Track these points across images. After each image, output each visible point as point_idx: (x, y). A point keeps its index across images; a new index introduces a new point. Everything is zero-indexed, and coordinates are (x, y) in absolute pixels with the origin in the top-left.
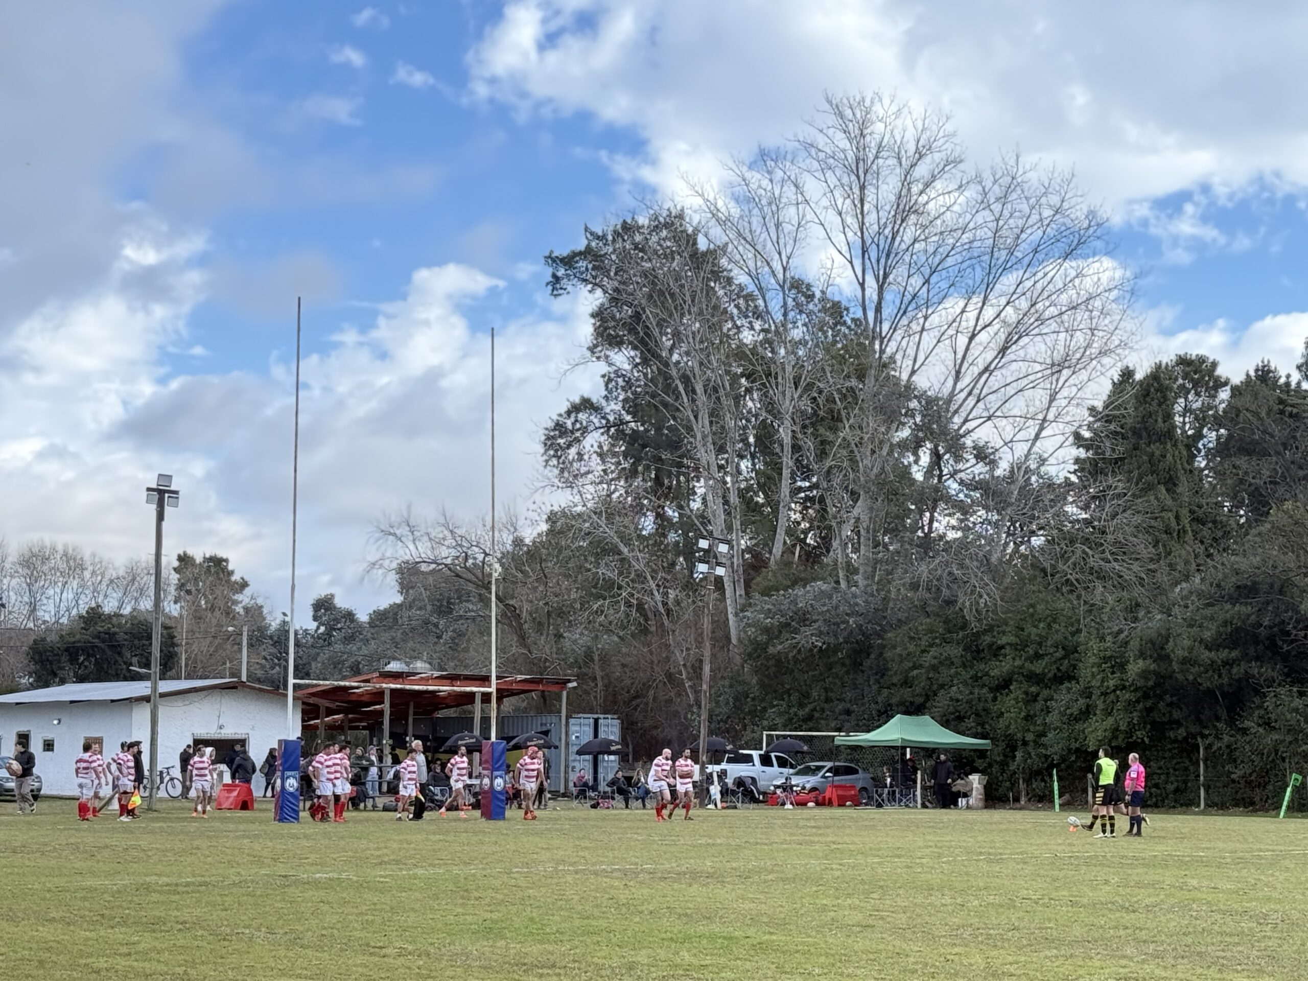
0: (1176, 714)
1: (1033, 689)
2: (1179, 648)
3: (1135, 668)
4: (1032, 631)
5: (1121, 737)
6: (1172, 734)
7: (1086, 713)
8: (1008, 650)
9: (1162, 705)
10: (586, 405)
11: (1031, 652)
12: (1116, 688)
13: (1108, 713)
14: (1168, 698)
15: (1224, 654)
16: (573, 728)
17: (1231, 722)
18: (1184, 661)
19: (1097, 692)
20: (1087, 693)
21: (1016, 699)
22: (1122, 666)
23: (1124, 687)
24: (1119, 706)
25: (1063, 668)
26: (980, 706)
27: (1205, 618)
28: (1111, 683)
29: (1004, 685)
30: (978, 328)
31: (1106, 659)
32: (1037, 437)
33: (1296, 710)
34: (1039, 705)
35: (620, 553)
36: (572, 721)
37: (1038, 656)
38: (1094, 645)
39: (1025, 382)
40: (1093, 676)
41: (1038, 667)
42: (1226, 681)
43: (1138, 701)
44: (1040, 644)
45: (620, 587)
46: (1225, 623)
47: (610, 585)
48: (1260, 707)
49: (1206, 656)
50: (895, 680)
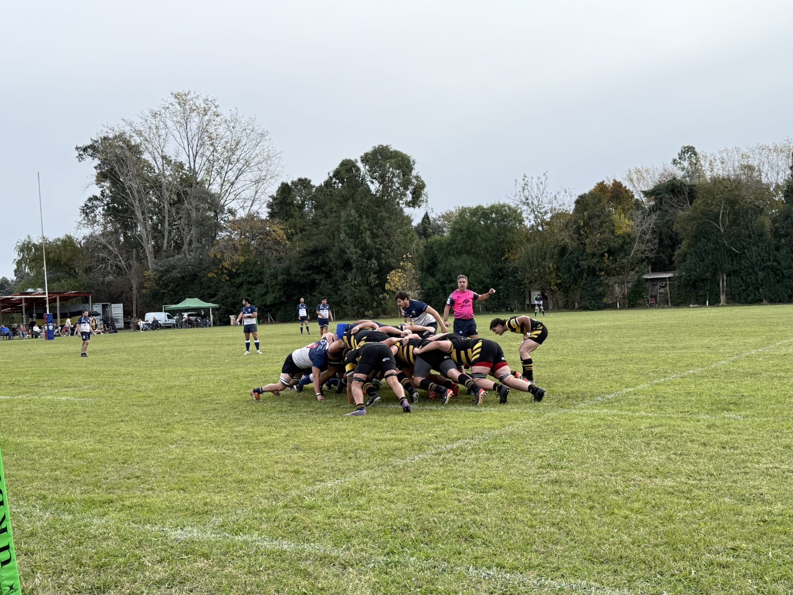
0: (294, 292)
1: (250, 287)
2: (293, 271)
3: (280, 278)
4: (248, 267)
5: (277, 300)
6: (293, 298)
7: (266, 294)
8: (241, 275)
9: (289, 289)
10: (95, 198)
11: (249, 274)
12: (275, 284)
13: (273, 292)
14: (291, 287)
15: (307, 272)
16: (94, 308)
17: (310, 294)
18: (295, 275)
19: (269, 286)
20: (267, 286)
21: (245, 290)
22: (277, 277)
23: (277, 284)
24: (276, 290)
25: (259, 279)
26: (233, 293)
27: (301, 261)
28: (274, 283)
29: (241, 285)
30: (229, 169)
31: (272, 275)
32: (252, 205)
33: (330, 288)
34: (251, 292)
35: (107, 248)
36: (94, 306)
37: (251, 276)
38: (268, 271)
39: (244, 187)
40: (268, 281)
41: (251, 280)
42: (308, 280)
43: (282, 288)
44: (252, 272)
45: (108, 260)
46: (307, 262)
47: (103, 259)
48: (319, 288)
49: (302, 273)
50: (205, 287)
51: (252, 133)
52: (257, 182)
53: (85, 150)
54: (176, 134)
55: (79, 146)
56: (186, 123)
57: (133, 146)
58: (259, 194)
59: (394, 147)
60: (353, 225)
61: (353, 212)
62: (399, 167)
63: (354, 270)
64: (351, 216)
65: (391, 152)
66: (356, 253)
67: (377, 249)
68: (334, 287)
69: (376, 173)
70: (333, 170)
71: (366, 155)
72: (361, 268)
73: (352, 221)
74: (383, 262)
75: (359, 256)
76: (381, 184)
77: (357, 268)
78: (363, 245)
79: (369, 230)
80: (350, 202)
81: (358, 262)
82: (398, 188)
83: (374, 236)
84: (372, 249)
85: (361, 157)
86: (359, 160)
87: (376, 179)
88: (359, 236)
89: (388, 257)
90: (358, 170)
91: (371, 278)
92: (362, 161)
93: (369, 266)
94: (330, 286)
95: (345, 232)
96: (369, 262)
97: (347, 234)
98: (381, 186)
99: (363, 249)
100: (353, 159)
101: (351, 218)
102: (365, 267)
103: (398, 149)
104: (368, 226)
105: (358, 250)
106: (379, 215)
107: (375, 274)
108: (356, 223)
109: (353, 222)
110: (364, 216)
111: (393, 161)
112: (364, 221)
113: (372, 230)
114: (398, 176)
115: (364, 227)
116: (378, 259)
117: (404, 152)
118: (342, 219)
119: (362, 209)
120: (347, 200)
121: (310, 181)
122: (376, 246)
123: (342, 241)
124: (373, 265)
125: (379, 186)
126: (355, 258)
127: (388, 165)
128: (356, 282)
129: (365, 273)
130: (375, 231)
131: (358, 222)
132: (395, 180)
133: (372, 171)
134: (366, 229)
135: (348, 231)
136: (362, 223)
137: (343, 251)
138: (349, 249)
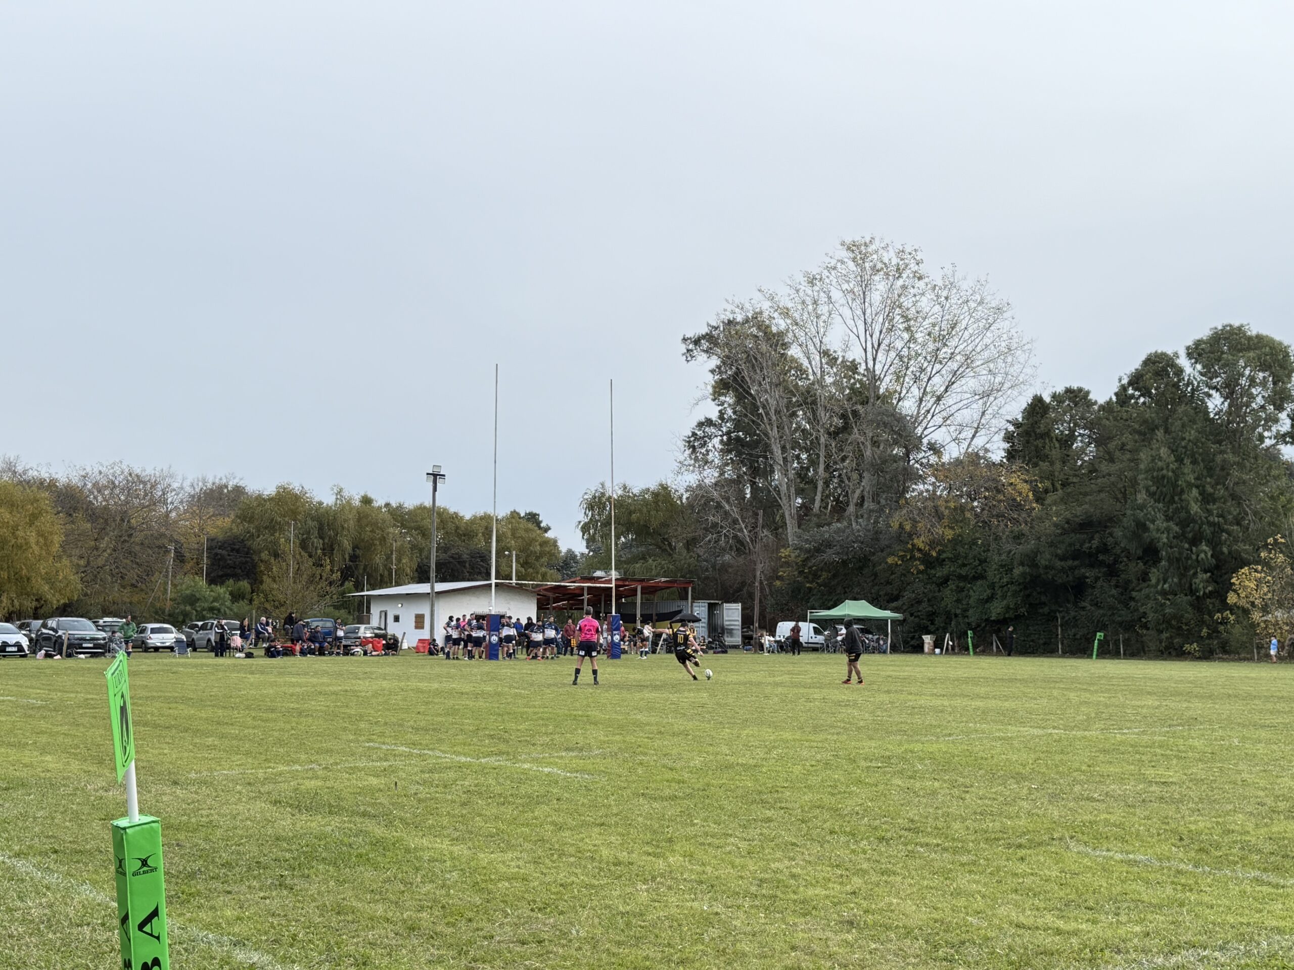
0: (1043, 598)
1: (961, 585)
2: (1043, 560)
3: (1017, 571)
4: (960, 549)
5: (1011, 612)
6: (1041, 611)
7: (991, 598)
8: (947, 562)
9: (1035, 594)
10: (709, 422)
11: (960, 562)
12: (1008, 583)
13: (1004, 597)
14: (1038, 589)
15: (1070, 563)
16: (695, 609)
17: (1075, 603)
18: (1046, 567)
19: (997, 585)
20: (992, 586)
21: (951, 590)
22: (1011, 570)
23: (1012, 583)
24: (1009, 594)
25: (979, 571)
26: (930, 595)
27: (1059, 542)
28: (1005, 580)
29: (945, 581)
30: (933, 373)
31: (1002, 566)
32: (974, 436)
33: (1113, 596)
34: (964, 594)
35: (722, 507)
36: (695, 604)
37: (964, 565)
38: (996, 558)
39: (961, 405)
40: (995, 575)
41: (963, 572)
42: (1071, 578)
43: (1021, 591)
44: (966, 558)
45: (722, 527)
46: (1070, 545)
47: (715, 525)
48: (1092, 594)
49: (1059, 564)
50: (882, 581)
51: (980, 308)
52: (986, 395)
53: (697, 342)
54: (847, 313)
55: (688, 336)
56: (864, 293)
57: (774, 335)
58: (987, 417)
59: (1253, 330)
60: (1163, 477)
61: (1164, 452)
62: (1264, 367)
63: (1163, 563)
64: (1160, 459)
65: (1250, 338)
66: (1168, 530)
67: (1211, 524)
68: (1122, 594)
69: (1217, 377)
70: (1128, 373)
71: (1198, 343)
72: (1178, 560)
73: (1162, 469)
74: (1225, 550)
75: (1174, 537)
76: (1226, 398)
77: (1169, 560)
78: (1183, 515)
79: (1197, 487)
80: (1160, 434)
81: (1171, 547)
82: (1263, 407)
83: (1207, 499)
84: (1202, 523)
85: (1188, 348)
86: (1182, 353)
87: (1217, 390)
88: (1176, 498)
89: (1236, 540)
90: (1179, 371)
91: (1197, 581)
92: (1189, 355)
93: (1194, 557)
94: (1114, 592)
95: (1147, 490)
96: (1194, 549)
97: (1152, 495)
98: (1226, 404)
99: (1184, 524)
100: (1170, 352)
101: (1160, 464)
102: (1188, 558)
103: (1264, 332)
104: (1197, 479)
105: (1171, 524)
106: (1219, 458)
107: (1206, 572)
108: (1170, 474)
109: (1165, 472)
110: (1187, 461)
111: (1251, 354)
112: (1188, 468)
113: (1204, 486)
114: (1264, 384)
115: (1186, 481)
116: (1214, 544)
117: (1277, 337)
118: (1142, 466)
119: (1185, 447)
120: (1153, 429)
121: (1088, 393)
122: (1211, 519)
123: (1142, 507)
124: (1202, 555)
125: (1223, 403)
126: (1165, 540)
127: (1242, 363)
128: (1166, 586)
129: (1186, 569)
130: (1209, 489)
131: (1173, 471)
132: (1253, 390)
133: (1208, 373)
134: (1190, 485)
135: (1153, 489)
136: (1184, 474)
137: (1141, 526)
138: (1153, 522)
